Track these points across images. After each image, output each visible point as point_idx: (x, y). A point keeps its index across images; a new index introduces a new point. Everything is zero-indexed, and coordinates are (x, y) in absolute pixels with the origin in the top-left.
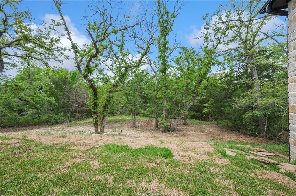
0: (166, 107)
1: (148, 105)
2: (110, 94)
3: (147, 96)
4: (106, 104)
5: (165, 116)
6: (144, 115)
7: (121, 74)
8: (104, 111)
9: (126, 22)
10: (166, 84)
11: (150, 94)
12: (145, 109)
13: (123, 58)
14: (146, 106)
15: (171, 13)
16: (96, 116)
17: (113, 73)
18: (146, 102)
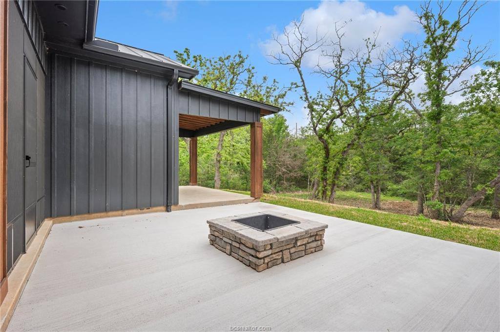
0: (440, 177)
1: (404, 173)
2: (343, 156)
3: (403, 158)
4: (338, 169)
5: (437, 192)
6: (395, 194)
7: (359, 128)
8: (335, 178)
9: (369, 52)
10: (440, 138)
11: (409, 153)
12: (397, 182)
13: (363, 103)
14: (399, 176)
15: (452, 23)
16: (325, 184)
17: (343, 122)
18: (399, 168)
